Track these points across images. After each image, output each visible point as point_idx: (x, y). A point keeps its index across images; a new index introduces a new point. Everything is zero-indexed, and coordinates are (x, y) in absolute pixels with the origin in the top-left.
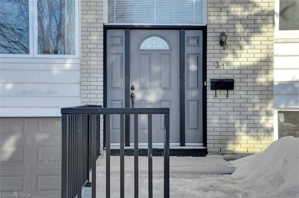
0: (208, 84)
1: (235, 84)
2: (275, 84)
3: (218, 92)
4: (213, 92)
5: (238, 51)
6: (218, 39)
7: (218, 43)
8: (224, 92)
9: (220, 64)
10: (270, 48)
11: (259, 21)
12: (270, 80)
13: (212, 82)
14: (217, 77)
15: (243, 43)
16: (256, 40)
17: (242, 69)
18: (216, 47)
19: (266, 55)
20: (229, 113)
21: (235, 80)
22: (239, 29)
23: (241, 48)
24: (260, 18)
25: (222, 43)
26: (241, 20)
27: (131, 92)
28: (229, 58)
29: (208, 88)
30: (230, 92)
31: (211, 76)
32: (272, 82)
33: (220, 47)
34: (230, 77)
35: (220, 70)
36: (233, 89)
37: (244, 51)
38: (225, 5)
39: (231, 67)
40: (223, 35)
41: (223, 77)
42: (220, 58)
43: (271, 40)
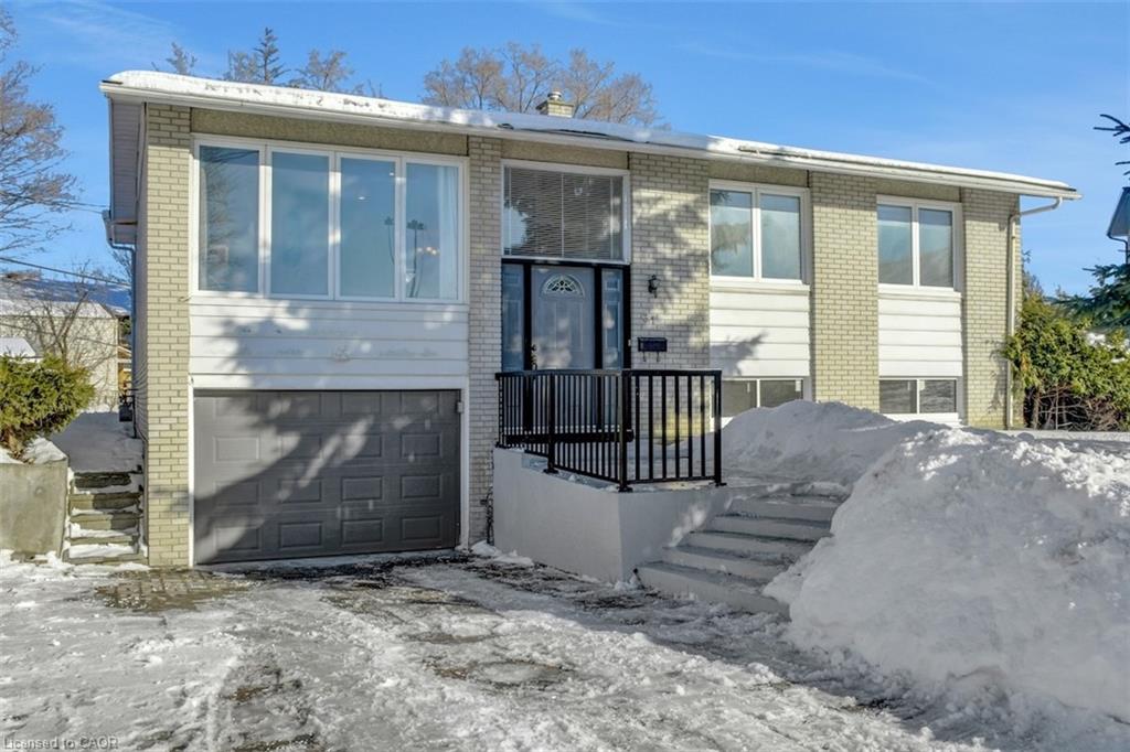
0: (633, 343)
1: (668, 345)
2: (711, 344)
3: (647, 354)
4: (641, 354)
5: (667, 306)
6: (647, 283)
7: (646, 289)
8: (654, 354)
9: (649, 316)
10: (705, 297)
11: (690, 263)
12: (705, 340)
13: (639, 341)
14: (645, 335)
15: (672, 290)
16: (687, 288)
17: (672, 327)
18: (644, 294)
19: (700, 307)
21: (669, 339)
22: (668, 273)
23: (670, 298)
24: (692, 258)
25: (651, 289)
26: (671, 262)
27: (531, 353)
28: (657, 311)
29: (634, 350)
30: (661, 354)
31: (636, 333)
32: (708, 342)
33: (648, 294)
34: (660, 335)
35: (649, 325)
36: (665, 350)
37: (676, 301)
38: (653, 239)
39: (663, 322)
40: (654, 278)
41: (654, 335)
42: (649, 309)
43: (706, 288)
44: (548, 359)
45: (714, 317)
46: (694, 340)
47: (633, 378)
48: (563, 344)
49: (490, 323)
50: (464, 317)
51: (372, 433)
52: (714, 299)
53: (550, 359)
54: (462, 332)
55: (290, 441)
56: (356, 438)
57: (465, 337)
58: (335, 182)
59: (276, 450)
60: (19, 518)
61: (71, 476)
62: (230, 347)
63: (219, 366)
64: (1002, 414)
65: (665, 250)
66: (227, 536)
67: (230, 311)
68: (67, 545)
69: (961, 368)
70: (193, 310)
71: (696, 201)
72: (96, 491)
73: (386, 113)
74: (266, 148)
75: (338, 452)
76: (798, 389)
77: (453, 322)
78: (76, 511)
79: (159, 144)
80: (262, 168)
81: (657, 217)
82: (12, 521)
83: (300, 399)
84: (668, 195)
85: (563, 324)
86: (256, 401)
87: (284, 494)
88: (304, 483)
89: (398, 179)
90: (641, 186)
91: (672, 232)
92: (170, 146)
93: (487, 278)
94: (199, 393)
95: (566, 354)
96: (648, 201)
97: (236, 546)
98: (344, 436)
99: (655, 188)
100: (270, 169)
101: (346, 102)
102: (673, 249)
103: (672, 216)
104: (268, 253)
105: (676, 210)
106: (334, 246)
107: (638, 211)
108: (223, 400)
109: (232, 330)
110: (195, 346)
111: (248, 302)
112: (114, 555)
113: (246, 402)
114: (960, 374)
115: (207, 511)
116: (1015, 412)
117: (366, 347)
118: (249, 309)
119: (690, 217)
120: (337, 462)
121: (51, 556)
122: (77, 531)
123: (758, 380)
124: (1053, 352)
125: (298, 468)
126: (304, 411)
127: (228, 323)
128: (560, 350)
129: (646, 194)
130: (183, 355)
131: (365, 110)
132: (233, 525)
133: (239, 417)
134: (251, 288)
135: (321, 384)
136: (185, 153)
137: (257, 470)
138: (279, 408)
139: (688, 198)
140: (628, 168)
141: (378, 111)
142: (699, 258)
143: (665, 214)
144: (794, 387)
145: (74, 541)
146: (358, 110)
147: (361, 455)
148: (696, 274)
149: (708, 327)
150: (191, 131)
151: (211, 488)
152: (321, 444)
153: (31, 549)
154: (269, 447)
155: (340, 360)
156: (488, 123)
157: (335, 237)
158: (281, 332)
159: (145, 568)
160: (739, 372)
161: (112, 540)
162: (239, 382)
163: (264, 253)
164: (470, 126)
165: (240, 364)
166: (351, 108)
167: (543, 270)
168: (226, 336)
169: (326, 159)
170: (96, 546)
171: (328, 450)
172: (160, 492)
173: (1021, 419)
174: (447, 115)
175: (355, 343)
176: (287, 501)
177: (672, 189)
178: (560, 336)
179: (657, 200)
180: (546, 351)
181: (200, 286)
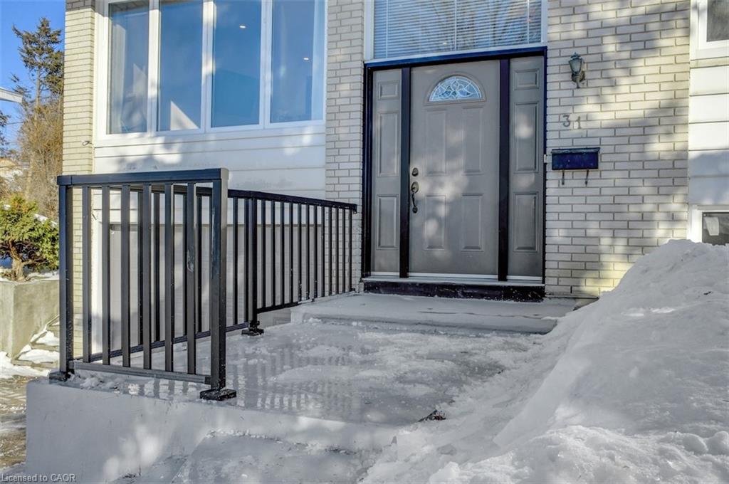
1: (602, 158)
2: (692, 155)
3: (568, 174)
4: (558, 174)
5: (607, 91)
6: (568, 69)
7: (568, 77)
8: (581, 174)
9: (572, 118)
10: (680, 80)
11: (652, 27)
12: (679, 146)
13: (554, 155)
14: (565, 144)
15: (617, 73)
16: (646, 66)
17: (615, 128)
18: (564, 85)
19: (671, 95)
20: (590, 217)
22: (611, 49)
23: (614, 85)
24: (657, 18)
25: (574, 76)
26: (615, 30)
27: (413, 179)
28: (589, 107)
30: (592, 173)
31: (554, 142)
32: (686, 150)
33: (573, 85)
35: (573, 129)
36: (596, 167)
37: (624, 89)
39: (597, 125)
40: (582, 58)
41: (580, 144)
42: (575, 105)
43: (686, 66)
44: (437, 185)
45: (696, 109)
46: (659, 147)
48: (458, 164)
49: (346, 144)
50: (322, 139)
52: (698, 80)
53: (441, 185)
54: (319, 157)
57: (322, 162)
58: (209, 12)
65: (606, 12)
68: (27, 348)
70: (96, 153)
77: (312, 146)
79: (72, 9)
80: (151, 12)
85: (456, 137)
92: (80, 7)
95: (460, 177)
100: (157, 12)
102: (619, 9)
104: (155, 92)
106: (207, 77)
109: (123, 168)
111: (135, 142)
118: (136, 148)
127: (121, 162)
128: (451, 172)
134: (141, 129)
142: (671, 15)
145: (37, 346)
148: (663, 43)
149: (685, 125)
157: (208, 67)
158: (157, 167)
163: (152, 93)
178: (452, 154)
180: (432, 173)
181: (111, 131)
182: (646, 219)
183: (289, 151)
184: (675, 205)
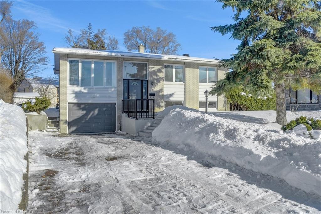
0: (149, 94)
3: (151, 96)
4: (150, 96)
5: (155, 87)
8: (153, 96)
10: (163, 86)
11: (160, 79)
14: (151, 93)
15: (156, 84)
16: (159, 84)
17: (156, 91)
19: (162, 88)
21: (155, 94)
22: (155, 81)
23: (156, 86)
25: (152, 84)
26: (156, 79)
27: (129, 96)
28: (153, 88)
29: (149, 96)
30: (154, 96)
31: (149, 92)
32: (163, 94)
34: (154, 93)
35: (152, 91)
36: (155, 96)
37: (157, 86)
38: (152, 75)
39: (154, 90)
40: (152, 82)
41: (153, 93)
42: (152, 88)
43: (163, 84)
44: (132, 97)
45: (164, 89)
46: (160, 94)
47: (143, 101)
48: (135, 95)
50: (116, 90)
51: (99, 111)
52: (165, 86)
53: (133, 97)
54: (116, 92)
55: (84, 112)
56: (96, 112)
57: (116, 93)
58: (93, 66)
59: (82, 114)
60: (39, 124)
61: (47, 118)
62: (74, 95)
63: (72, 99)
64: (225, 108)
65: (155, 77)
66: (73, 129)
67: (74, 89)
68: (47, 129)
69: (217, 99)
70: (68, 89)
71: (161, 68)
72: (52, 120)
73: (101, 54)
74: (80, 60)
75: (93, 114)
76: (182, 103)
77: (114, 91)
78: (48, 124)
79: (62, 60)
80: (80, 64)
81: (153, 71)
82: (38, 124)
83: (86, 104)
84: (155, 66)
85: (135, 91)
86: (78, 105)
87: (83, 121)
88: (87, 119)
89: (104, 65)
90: (150, 65)
91: (156, 73)
92: (64, 60)
93: (120, 83)
94: (69, 103)
95: (135, 96)
96: (151, 68)
97: (75, 130)
98: (94, 111)
99: (153, 65)
100: (81, 64)
101: (94, 52)
102: (156, 77)
103: (156, 71)
104: (81, 79)
105: (157, 69)
106: (93, 77)
107: (149, 70)
108: (73, 104)
109: (74, 92)
110: (68, 95)
111: (77, 87)
112: (55, 131)
113: (77, 105)
114: (216, 100)
115: (70, 124)
116: (228, 108)
117: (98, 95)
118: (77, 89)
119: (160, 71)
120: (93, 116)
121: (44, 131)
122: (48, 127)
123: (174, 102)
124: (234, 96)
125: (86, 117)
126: (87, 107)
127: (73, 91)
128: (134, 96)
129: (151, 66)
130: (66, 97)
131: (97, 54)
132: (75, 127)
133: (75, 108)
134: (77, 85)
135: (90, 102)
136: (66, 61)
137: (79, 117)
138: (82, 106)
139: (159, 67)
140: (148, 62)
141: (100, 54)
142: (162, 78)
143: (155, 70)
144: (181, 103)
145: (48, 129)
146: (96, 54)
147: (97, 115)
148: (161, 81)
149: (163, 91)
150: (67, 57)
151: (71, 120)
152: (90, 113)
153: (41, 129)
154: (81, 113)
155: (93, 98)
156: (119, 55)
157: (93, 75)
158: (83, 93)
159: (60, 133)
160: (170, 100)
161: (54, 129)
162: (75, 101)
163: (80, 79)
164: (115, 56)
165: (75, 98)
166: (95, 53)
167: (131, 81)
168: (73, 93)
169: (91, 62)
170: (52, 130)
171: (91, 114)
172: (62, 120)
173: (229, 109)
174: (111, 54)
175: (96, 94)
176: (84, 123)
177: (156, 65)
178: (134, 93)
179: (153, 68)
180: (132, 96)
181: (69, 85)
182: (159, 102)
183: (110, 91)
184: (162, 101)
